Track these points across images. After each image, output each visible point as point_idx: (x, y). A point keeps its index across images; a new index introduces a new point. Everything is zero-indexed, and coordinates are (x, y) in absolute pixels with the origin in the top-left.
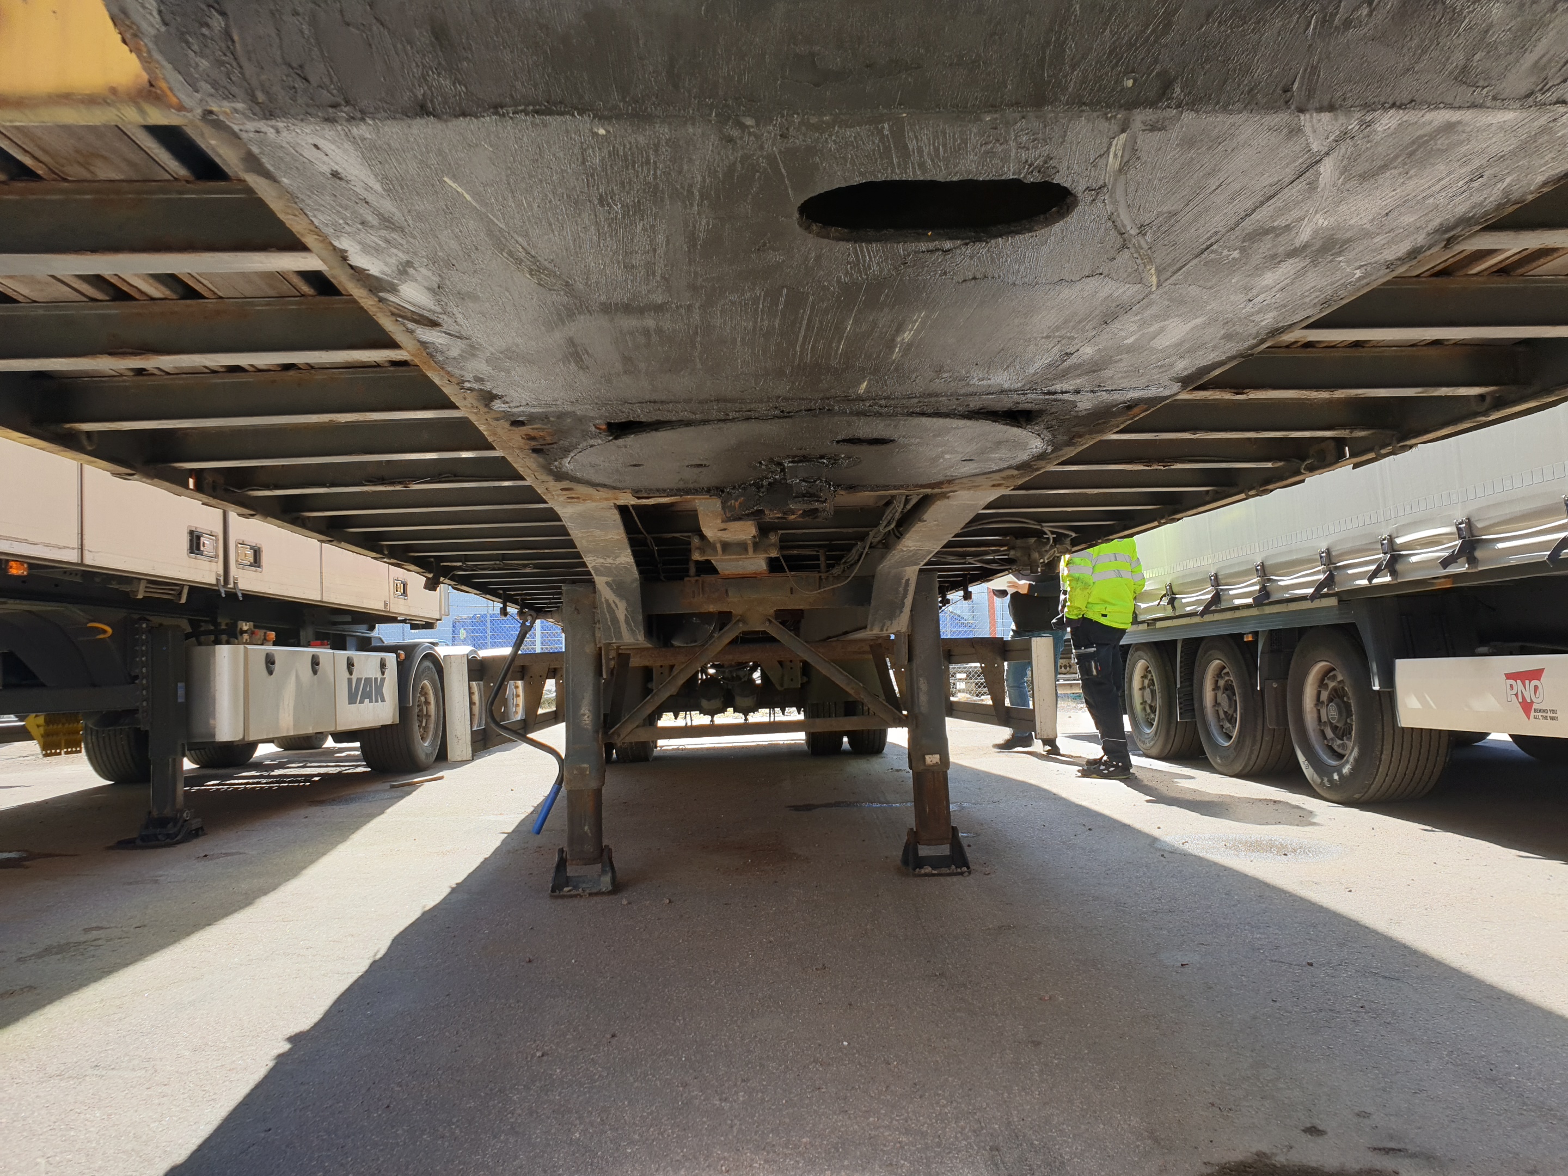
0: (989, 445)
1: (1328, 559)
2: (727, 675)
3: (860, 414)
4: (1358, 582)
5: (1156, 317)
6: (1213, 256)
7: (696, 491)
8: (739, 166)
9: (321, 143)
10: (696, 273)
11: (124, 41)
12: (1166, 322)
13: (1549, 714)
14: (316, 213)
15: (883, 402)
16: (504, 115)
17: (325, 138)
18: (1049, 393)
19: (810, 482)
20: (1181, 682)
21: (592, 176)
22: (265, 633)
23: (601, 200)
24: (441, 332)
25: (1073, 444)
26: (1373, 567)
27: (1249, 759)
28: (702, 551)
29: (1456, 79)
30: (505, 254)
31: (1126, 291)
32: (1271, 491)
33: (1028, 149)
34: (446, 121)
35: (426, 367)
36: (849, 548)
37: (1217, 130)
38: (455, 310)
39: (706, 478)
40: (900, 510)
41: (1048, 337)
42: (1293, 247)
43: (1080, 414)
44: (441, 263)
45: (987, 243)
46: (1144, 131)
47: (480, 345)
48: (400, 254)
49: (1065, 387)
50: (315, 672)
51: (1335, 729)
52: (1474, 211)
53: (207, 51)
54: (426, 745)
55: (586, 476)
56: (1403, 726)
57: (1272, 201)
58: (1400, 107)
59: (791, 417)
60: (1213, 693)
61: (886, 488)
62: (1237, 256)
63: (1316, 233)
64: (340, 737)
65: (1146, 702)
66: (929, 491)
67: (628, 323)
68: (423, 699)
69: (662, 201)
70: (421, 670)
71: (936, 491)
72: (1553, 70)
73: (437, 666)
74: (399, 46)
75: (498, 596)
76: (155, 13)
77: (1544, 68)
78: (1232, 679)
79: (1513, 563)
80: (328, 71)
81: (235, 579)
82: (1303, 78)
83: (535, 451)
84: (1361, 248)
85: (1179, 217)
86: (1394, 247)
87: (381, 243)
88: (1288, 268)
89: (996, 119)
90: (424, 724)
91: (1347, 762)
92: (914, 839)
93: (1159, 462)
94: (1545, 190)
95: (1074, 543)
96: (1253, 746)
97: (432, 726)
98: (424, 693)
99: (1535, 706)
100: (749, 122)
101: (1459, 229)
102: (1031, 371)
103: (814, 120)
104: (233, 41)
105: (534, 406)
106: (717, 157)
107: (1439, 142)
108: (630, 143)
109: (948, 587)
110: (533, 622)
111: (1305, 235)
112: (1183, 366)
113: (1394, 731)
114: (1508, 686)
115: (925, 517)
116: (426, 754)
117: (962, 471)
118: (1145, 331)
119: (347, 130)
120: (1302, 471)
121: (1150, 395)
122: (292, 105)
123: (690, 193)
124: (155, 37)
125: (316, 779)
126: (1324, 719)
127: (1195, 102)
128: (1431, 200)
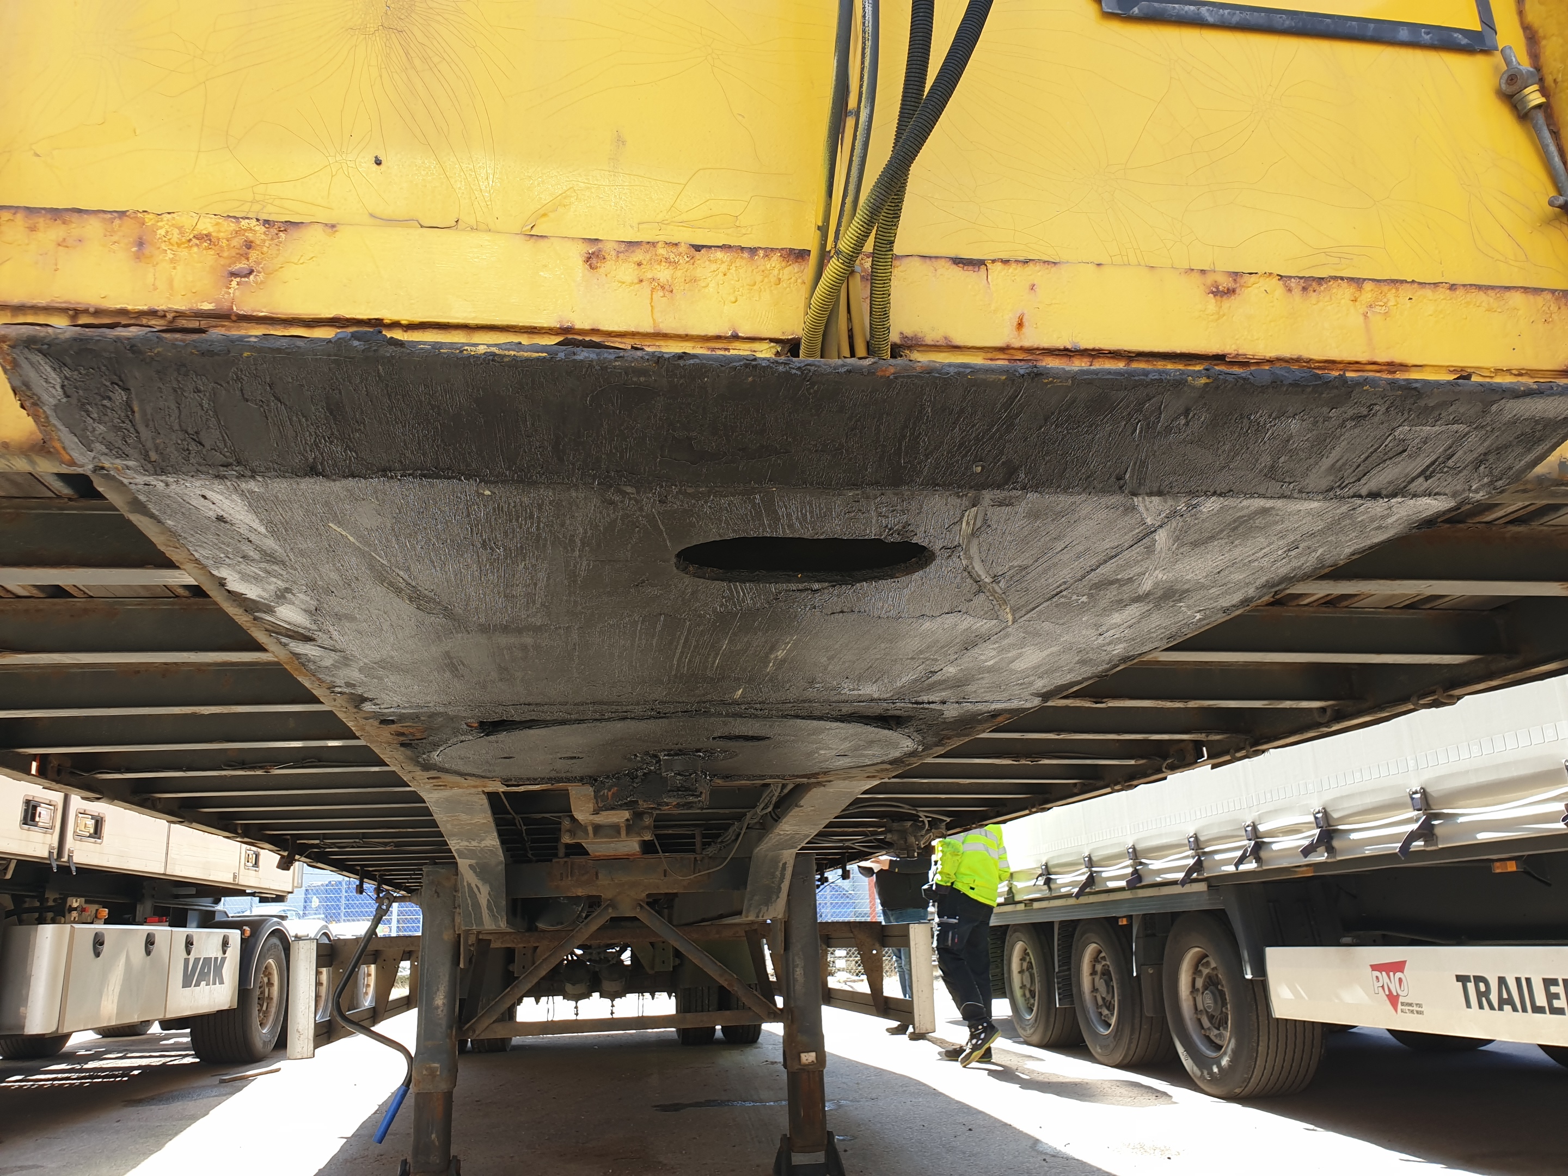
0: (862, 743)
1: (1197, 844)
2: (595, 957)
3: (735, 715)
4: (1224, 868)
5: (1012, 646)
6: (1062, 600)
7: (569, 780)
8: (619, 522)
9: (209, 494)
10: (575, 602)
11: (22, 407)
12: (1023, 650)
13: (1415, 1008)
14: (197, 548)
15: (758, 706)
16: (392, 477)
17: (214, 491)
18: (917, 703)
19: (685, 776)
20: (1059, 967)
21: (477, 525)
22: (97, 910)
23: (484, 545)
24: (315, 645)
25: (943, 745)
26: (1239, 854)
27: (1129, 1049)
28: (572, 832)
29: (1265, 475)
30: (386, 585)
31: (984, 625)
32: (1136, 786)
33: (888, 517)
34: (334, 480)
35: (297, 673)
36: (726, 828)
37: (1060, 506)
38: (331, 629)
39: (578, 769)
40: (777, 794)
41: (912, 658)
42: (1137, 594)
43: (947, 720)
44: (321, 591)
45: (853, 585)
46: (993, 506)
47: (354, 657)
48: (279, 582)
49: (932, 698)
50: (148, 953)
51: (1211, 1018)
52: (1295, 573)
53: (106, 419)
54: (264, 1031)
55: (454, 767)
56: (1278, 1016)
57: (1114, 560)
58: (1220, 495)
59: (667, 718)
60: (1090, 978)
61: (762, 777)
62: (1086, 600)
63: (1156, 584)
64: (167, 1024)
65: (1025, 986)
66: (805, 780)
67: (504, 640)
68: (266, 980)
69: (544, 546)
70: (266, 948)
71: (813, 780)
72: (1349, 471)
73: (284, 943)
74: (294, 418)
75: (355, 872)
76: (58, 387)
77: (1340, 470)
78: (1108, 963)
79: (1368, 853)
80: (223, 437)
81: (71, 852)
82: (1133, 470)
83: (402, 745)
84: (1199, 597)
85: (1029, 570)
86: (1228, 597)
87: (260, 573)
88: (1134, 611)
89: (858, 495)
90: (264, 1008)
91: (1225, 1053)
92: (788, 1146)
93: (1027, 758)
94: (1354, 557)
95: (949, 827)
96: (1131, 1035)
97: (273, 1010)
98: (268, 973)
99: (1401, 999)
100: (629, 490)
101: (1283, 586)
102: (899, 684)
103: (690, 490)
104: (133, 412)
105: (405, 708)
106: (598, 515)
107: (1257, 521)
108: (515, 502)
109: (826, 864)
110: (389, 906)
111: (1147, 585)
112: (1041, 684)
113: (1269, 1022)
114: (1375, 979)
115: (802, 803)
116: (264, 1042)
117: (837, 764)
118: (1004, 656)
119: (236, 485)
120: (1164, 770)
121: (1012, 707)
122: (183, 463)
123: (572, 541)
124: (55, 406)
125: (136, 1072)
126: (1200, 1007)
127: (1037, 486)
128: (1256, 564)
